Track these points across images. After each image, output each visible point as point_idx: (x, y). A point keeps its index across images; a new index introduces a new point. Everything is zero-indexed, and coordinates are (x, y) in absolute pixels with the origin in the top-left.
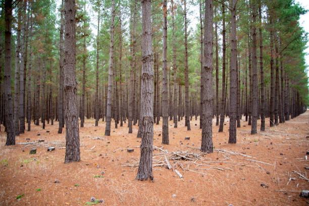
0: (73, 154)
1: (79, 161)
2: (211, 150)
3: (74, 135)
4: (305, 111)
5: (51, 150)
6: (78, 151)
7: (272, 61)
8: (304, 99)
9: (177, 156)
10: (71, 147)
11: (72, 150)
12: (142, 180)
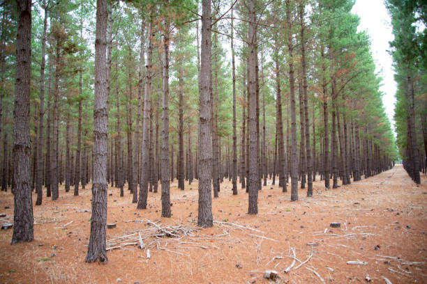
0: (22, 233)
1: (32, 240)
2: (210, 223)
3: (25, 208)
4: (391, 168)
5: (6, 228)
6: (30, 228)
7: (325, 104)
8: (387, 152)
9: (162, 232)
10: (20, 223)
11: (22, 226)
12: (90, 262)
